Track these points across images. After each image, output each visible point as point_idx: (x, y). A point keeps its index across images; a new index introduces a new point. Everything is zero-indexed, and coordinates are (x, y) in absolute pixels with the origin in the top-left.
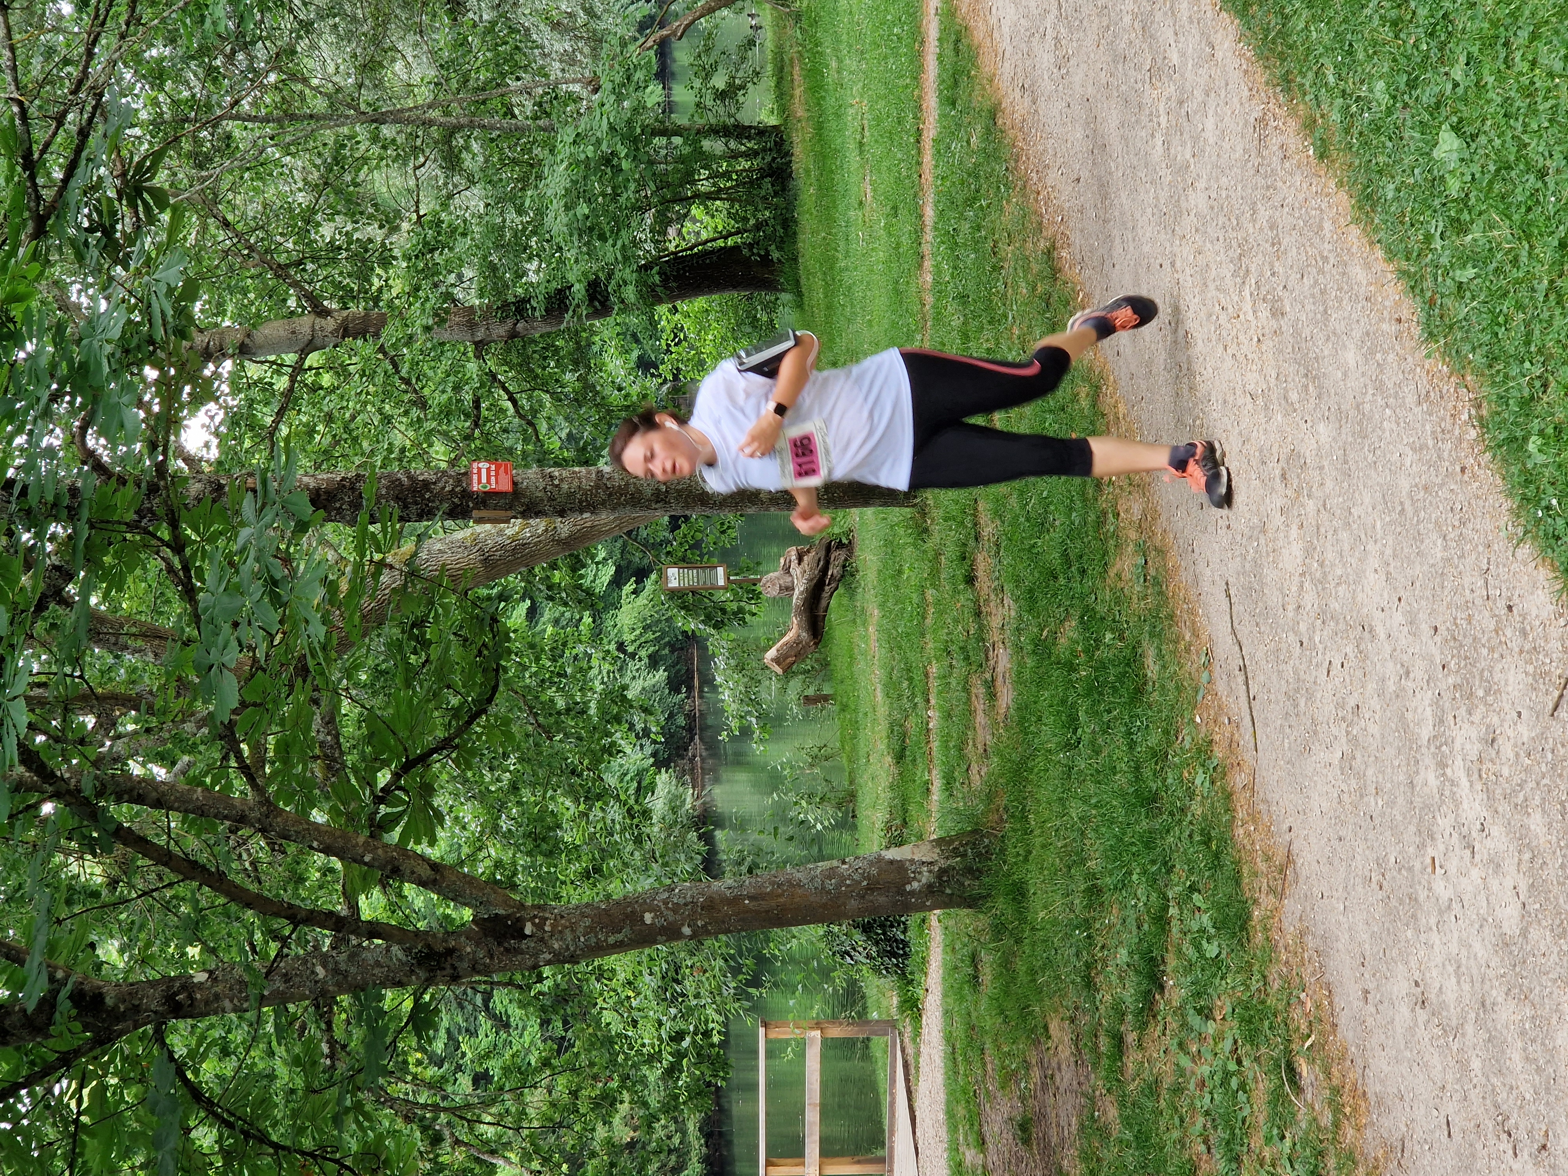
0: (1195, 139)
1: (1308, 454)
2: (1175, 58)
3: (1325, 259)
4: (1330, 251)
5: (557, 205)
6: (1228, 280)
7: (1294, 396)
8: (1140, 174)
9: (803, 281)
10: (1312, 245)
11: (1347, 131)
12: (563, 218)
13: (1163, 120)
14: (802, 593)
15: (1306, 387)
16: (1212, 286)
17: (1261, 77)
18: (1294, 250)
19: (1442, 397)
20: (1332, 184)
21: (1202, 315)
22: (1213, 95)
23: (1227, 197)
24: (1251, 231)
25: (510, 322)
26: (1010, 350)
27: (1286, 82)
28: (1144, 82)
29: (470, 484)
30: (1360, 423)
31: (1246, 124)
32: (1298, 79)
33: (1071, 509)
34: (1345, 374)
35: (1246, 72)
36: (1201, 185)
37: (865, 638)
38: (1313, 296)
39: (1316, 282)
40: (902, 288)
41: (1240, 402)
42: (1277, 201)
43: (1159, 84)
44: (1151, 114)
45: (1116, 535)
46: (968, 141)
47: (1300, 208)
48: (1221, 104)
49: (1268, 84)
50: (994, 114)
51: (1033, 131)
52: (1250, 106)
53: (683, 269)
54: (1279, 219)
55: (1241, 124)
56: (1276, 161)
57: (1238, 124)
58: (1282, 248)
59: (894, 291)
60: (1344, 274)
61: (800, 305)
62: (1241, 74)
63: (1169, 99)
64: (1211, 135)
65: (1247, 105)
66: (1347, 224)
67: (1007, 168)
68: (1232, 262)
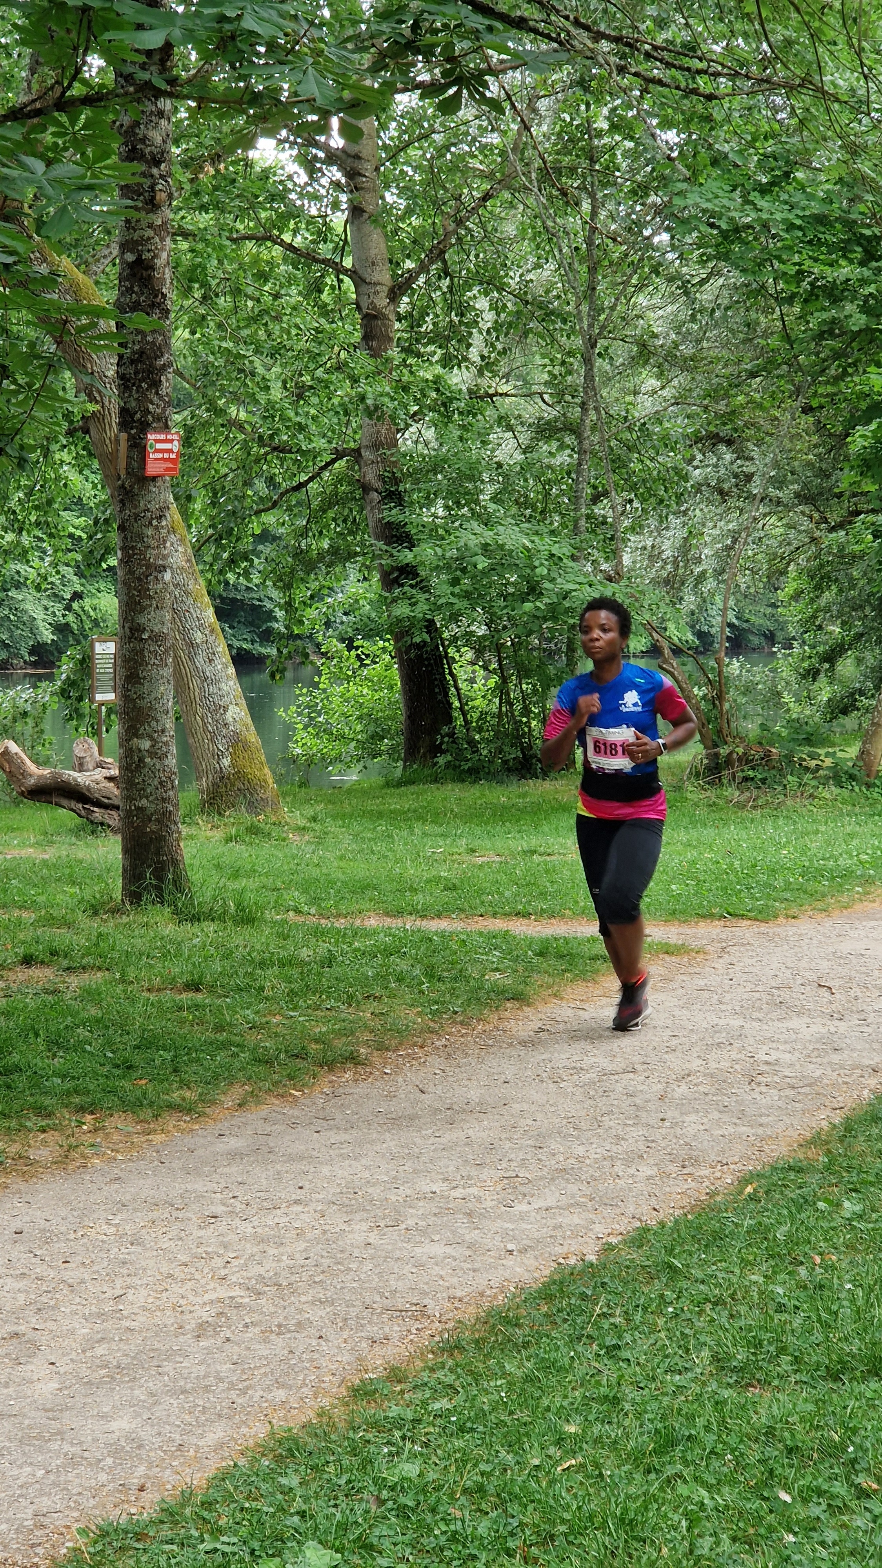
0: (424, 1232)
1: (30, 1367)
2: (521, 1207)
3: (244, 1392)
4: (251, 1397)
5: (488, 536)
6: (257, 1270)
7: (100, 1350)
8: (409, 1164)
9: (413, 788)
10: (265, 1374)
11: (374, 1425)
12: (474, 542)
13: (458, 1193)
14: (75, 779)
15: (106, 1367)
16: (255, 1249)
17: (469, 1313)
18: (265, 1353)
19: (33, 1546)
20: (326, 1402)
21: (231, 1237)
22: (468, 1253)
24: (303, 1299)
25: (378, 485)
26: (257, 1013)
27: (453, 1347)
28: (507, 1170)
29: (156, 431)
30: (39, 1437)
31: (424, 1293)
32: (450, 1362)
33: (64, 1077)
34: (104, 1417)
35: (482, 1294)
36: (373, 1238)
37: (23, 845)
38: (206, 1376)
39: (221, 1380)
40: (369, 893)
41: (119, 1282)
42: (329, 1332)
43: (499, 1188)
44: (469, 1178)
45: (22, 1128)
46: (497, 970)
47: (312, 1360)
48: (454, 1264)
49: (460, 1322)
50: (519, 998)
51: (491, 1042)
52: (443, 1299)
53: (430, 665)
54: (306, 1333)
55: (425, 1287)
56: (373, 1330)
57: (427, 1283)
58: (273, 1337)
59: (368, 885)
60: (219, 1416)
61: (387, 785)
62: (481, 1288)
63: (479, 1199)
64: (425, 1250)
65: (444, 1295)
66: (274, 1421)
67: (456, 1013)
68: (276, 1274)
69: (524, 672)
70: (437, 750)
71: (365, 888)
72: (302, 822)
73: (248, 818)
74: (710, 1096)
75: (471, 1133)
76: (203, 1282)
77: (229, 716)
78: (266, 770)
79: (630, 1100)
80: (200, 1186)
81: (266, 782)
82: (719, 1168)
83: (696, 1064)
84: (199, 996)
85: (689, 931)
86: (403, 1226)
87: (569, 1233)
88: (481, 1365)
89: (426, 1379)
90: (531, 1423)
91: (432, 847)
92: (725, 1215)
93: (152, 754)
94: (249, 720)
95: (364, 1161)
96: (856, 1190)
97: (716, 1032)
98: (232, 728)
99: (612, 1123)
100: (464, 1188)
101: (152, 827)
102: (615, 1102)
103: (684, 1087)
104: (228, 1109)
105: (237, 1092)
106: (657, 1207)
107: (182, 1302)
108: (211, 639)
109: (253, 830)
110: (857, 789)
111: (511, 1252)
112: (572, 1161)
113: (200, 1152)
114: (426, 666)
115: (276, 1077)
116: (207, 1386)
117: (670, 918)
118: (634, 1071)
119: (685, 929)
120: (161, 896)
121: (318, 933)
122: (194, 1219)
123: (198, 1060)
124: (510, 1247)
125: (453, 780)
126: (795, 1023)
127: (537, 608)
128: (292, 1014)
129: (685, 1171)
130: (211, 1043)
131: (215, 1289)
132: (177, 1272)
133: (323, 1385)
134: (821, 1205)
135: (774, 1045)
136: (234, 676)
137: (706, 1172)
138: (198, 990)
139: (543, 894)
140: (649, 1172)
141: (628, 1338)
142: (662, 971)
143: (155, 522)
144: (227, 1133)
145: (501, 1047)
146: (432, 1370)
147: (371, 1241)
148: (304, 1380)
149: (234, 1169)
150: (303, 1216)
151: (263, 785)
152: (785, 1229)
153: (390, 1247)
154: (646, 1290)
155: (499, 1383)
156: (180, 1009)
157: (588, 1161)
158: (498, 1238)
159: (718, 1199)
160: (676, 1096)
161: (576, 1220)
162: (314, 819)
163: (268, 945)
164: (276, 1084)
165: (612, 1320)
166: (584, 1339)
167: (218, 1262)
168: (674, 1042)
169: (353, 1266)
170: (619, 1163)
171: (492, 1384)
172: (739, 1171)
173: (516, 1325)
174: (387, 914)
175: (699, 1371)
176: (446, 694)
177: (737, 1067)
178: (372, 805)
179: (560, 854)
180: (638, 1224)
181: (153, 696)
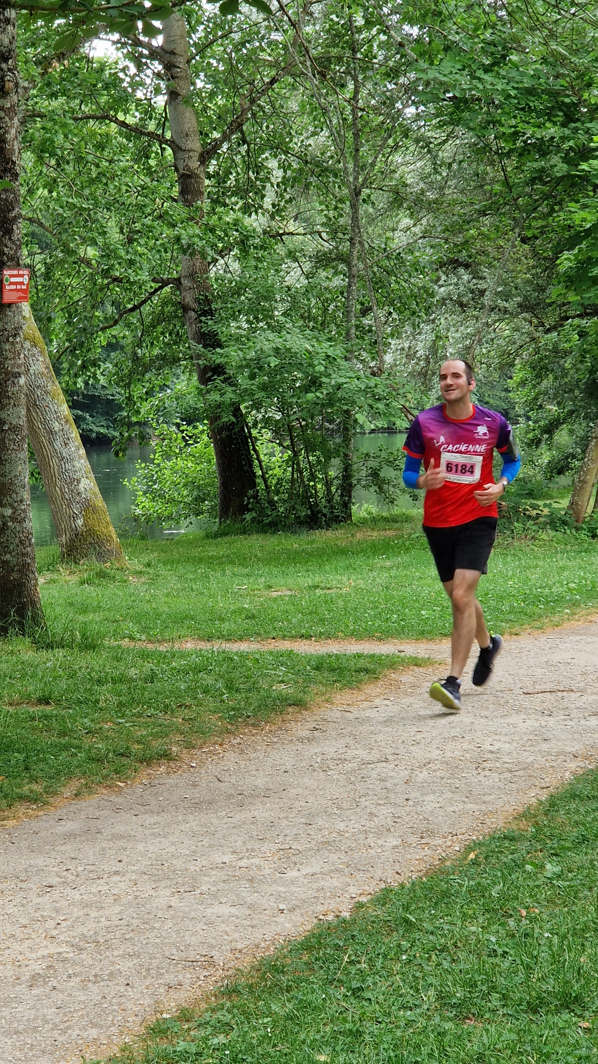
0: (214, 896)
2: (292, 874)
3: (64, 1031)
4: (70, 1036)
8: (206, 840)
10: (82, 1016)
12: (267, 347)
13: (243, 863)
17: (246, 963)
18: (83, 998)
20: (128, 1039)
21: (63, 903)
22: (248, 912)
23: (153, 928)
24: (116, 953)
25: (195, 306)
26: (92, 721)
27: (231, 992)
28: (283, 843)
29: (10, 268)
31: (212, 946)
32: (228, 1004)
35: (257, 946)
36: (174, 901)
38: (35, 1019)
39: (47, 1022)
40: (187, 622)
42: (135, 980)
43: (276, 858)
44: (253, 850)
46: (282, 682)
47: (119, 1004)
48: (237, 921)
49: (239, 970)
50: (299, 704)
51: (275, 740)
52: (227, 951)
53: (238, 443)
54: (117, 981)
55: (213, 941)
56: (169, 978)
57: (215, 938)
58: (90, 985)
59: (187, 616)
60: (44, 1052)
61: (207, 536)
62: (257, 941)
63: (259, 868)
64: (214, 911)
65: (228, 947)
66: (87, 1055)
67: (249, 717)
68: (95, 933)
69: (310, 448)
70: (244, 509)
71: (183, 619)
72: (140, 568)
73: (98, 566)
74: (445, 780)
75: (256, 813)
76: (38, 940)
77: (81, 487)
78: (111, 528)
79: (383, 784)
80: (40, 861)
81: (111, 537)
82: (450, 838)
83: (435, 754)
84: (48, 709)
85: (434, 647)
86: (199, 892)
87: (329, 894)
88: (252, 1006)
89: (208, 1019)
90: (290, 1054)
91: (237, 585)
92: (452, 877)
93: (13, 519)
94: (97, 490)
95: (171, 839)
96: (556, 855)
97: (452, 728)
98: (83, 496)
99: (367, 803)
100: (248, 859)
101: (15, 576)
102: (371, 786)
103: (425, 772)
104: (67, 798)
105: (75, 784)
106: (399, 871)
107: (20, 958)
108: (66, 427)
109: (102, 575)
110: (568, 532)
111: (282, 911)
112: (334, 835)
113: (43, 834)
114: (235, 444)
115: (105, 772)
116: (35, 1027)
117: (419, 637)
118: (386, 761)
119: (432, 646)
120: (22, 629)
121: (144, 655)
122: (35, 889)
123: (44, 760)
124: (282, 906)
125: (258, 532)
126: (515, 719)
127: (318, 398)
128: (120, 721)
129: (423, 841)
130: (56, 746)
131: (46, 947)
132: (19, 933)
133: (127, 1024)
134: (529, 868)
135: (497, 737)
136: (85, 455)
137: (440, 841)
138: (48, 703)
139: (322, 620)
140: (395, 843)
141: (370, 980)
142: (412, 679)
143: (11, 339)
144: (65, 817)
145: (283, 744)
146: (213, 1010)
147: (172, 904)
148: (113, 1020)
149: (69, 847)
150: (120, 885)
151: (109, 539)
152: (498, 888)
153: (187, 909)
154: (386, 941)
155: (266, 1020)
156: (33, 719)
157: (347, 835)
158: (273, 899)
159: (448, 863)
160: (419, 780)
161: (335, 882)
162: (149, 565)
163: (104, 666)
164: (105, 777)
165: (358, 966)
166: (335, 983)
167: (52, 924)
168: (419, 736)
169: (157, 925)
170: (371, 835)
171: (260, 1021)
172: (466, 840)
173: (282, 972)
174: (201, 639)
175: (426, 1007)
176: (251, 465)
177: (468, 756)
178: (195, 552)
179: (337, 588)
180: (383, 886)
181: (13, 474)
